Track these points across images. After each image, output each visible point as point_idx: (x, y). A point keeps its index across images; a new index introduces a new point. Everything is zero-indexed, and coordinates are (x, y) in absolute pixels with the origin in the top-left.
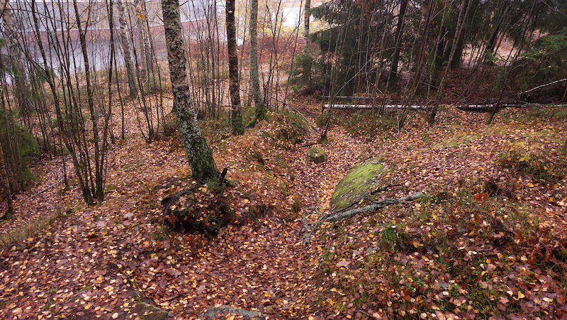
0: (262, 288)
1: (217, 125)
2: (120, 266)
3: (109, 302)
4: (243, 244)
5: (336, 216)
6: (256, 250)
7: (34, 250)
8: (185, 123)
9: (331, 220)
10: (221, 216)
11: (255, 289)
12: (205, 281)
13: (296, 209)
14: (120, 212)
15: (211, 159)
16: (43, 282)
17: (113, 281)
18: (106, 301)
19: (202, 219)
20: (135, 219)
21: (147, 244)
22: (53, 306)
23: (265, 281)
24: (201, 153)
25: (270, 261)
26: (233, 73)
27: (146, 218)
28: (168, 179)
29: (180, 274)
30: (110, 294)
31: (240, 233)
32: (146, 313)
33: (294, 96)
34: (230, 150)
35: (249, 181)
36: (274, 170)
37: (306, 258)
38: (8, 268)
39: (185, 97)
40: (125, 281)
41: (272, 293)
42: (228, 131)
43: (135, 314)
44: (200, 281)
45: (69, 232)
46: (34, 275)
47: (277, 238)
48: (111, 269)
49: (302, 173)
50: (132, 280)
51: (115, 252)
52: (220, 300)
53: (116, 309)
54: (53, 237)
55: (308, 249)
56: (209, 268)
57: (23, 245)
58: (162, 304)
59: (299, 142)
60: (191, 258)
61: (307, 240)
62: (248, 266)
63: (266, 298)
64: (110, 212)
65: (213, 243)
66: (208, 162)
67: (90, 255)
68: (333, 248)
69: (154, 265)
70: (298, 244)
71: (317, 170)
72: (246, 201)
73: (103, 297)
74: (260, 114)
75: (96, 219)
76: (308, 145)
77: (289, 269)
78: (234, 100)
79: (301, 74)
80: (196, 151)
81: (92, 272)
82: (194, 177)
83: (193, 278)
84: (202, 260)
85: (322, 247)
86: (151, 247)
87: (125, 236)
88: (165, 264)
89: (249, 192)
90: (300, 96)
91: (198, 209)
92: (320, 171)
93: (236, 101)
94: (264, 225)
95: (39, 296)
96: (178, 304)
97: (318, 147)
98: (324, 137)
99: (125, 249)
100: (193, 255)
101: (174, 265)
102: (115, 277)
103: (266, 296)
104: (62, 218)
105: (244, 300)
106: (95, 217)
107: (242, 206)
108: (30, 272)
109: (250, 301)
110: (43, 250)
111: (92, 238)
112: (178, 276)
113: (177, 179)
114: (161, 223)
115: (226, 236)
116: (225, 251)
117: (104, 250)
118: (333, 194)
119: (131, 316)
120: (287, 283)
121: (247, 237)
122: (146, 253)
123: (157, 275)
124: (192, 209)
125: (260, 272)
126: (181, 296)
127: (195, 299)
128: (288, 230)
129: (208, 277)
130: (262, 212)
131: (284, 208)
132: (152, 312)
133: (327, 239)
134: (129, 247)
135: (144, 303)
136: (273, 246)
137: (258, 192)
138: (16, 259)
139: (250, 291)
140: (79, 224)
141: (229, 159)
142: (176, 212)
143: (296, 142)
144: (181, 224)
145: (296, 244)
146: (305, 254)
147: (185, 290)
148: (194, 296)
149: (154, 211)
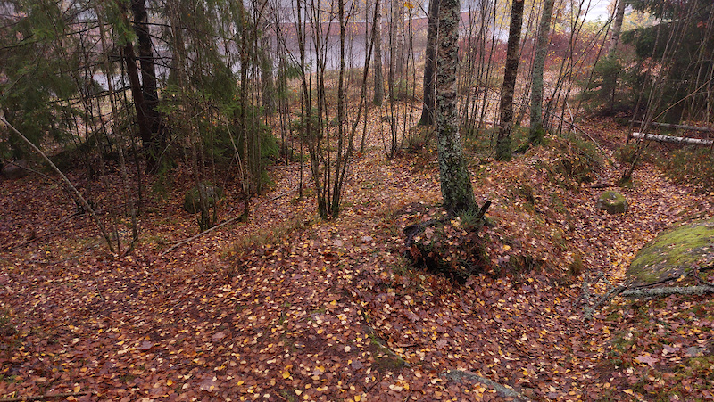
0: (519, 363)
1: (474, 146)
2: (355, 295)
3: (342, 332)
4: (497, 302)
5: (638, 291)
6: (513, 312)
7: (271, 258)
8: (445, 139)
9: (628, 295)
10: (473, 260)
11: (511, 361)
12: (446, 335)
13: (575, 271)
14: (358, 233)
15: (469, 187)
16: (277, 294)
17: (347, 310)
18: (339, 330)
19: (449, 259)
20: (373, 244)
21: (384, 275)
22: (286, 321)
23: (524, 355)
24: (458, 178)
25: (532, 331)
26: (509, 80)
27: (386, 246)
28: (413, 205)
29: (418, 319)
30: (343, 323)
31: (494, 286)
32: (380, 356)
33: (584, 117)
34: (490, 179)
35: (513, 223)
36: (546, 213)
37: (585, 339)
38: (246, 272)
39: (450, 106)
40: (359, 312)
41: (534, 373)
42: (489, 155)
43: (369, 353)
44: (441, 333)
45: (306, 246)
46: (269, 285)
47: (543, 304)
48: (346, 296)
49: (587, 223)
50: (366, 313)
51: (350, 277)
52: (464, 363)
53: (349, 342)
54: (290, 248)
55: (588, 328)
56: (452, 320)
57: (262, 252)
58: (395, 350)
59: (587, 180)
60: (432, 304)
61: (588, 316)
62: (502, 330)
63: (524, 377)
64: (348, 230)
65: (459, 292)
66: (464, 191)
67: (325, 275)
68: (630, 335)
69: (390, 302)
70: (574, 318)
71: (611, 222)
72: (507, 248)
73: (335, 324)
74: (536, 137)
75: (333, 236)
76: (601, 187)
77: (559, 348)
78: (504, 116)
79: (600, 87)
80: (453, 175)
81: (326, 294)
82: (446, 206)
83: (433, 328)
84: (444, 309)
85: (610, 330)
86: (388, 279)
87: (362, 261)
88: (402, 304)
89: (512, 237)
90: (593, 117)
91: (446, 247)
92: (614, 225)
93: (506, 116)
94: (527, 283)
95: (274, 308)
96: (413, 355)
97: (616, 191)
98: (626, 178)
99: (361, 276)
100: (435, 302)
101: (412, 308)
102: (349, 306)
103: (525, 374)
104: (301, 229)
105: (495, 372)
106: (333, 234)
107: (501, 253)
108: (266, 280)
109: (502, 375)
110: (280, 260)
111: (328, 256)
112: (416, 321)
113: (424, 206)
114: (402, 255)
115: (477, 286)
116: (474, 306)
117: (340, 272)
118: (632, 260)
119: (364, 354)
120: (556, 366)
121: (502, 294)
122: (383, 286)
123: (392, 315)
124: (439, 244)
125: (518, 342)
126: (417, 346)
127: (434, 353)
128: (560, 297)
129: (450, 330)
130: (526, 266)
131: (557, 266)
132: (386, 356)
133: (619, 320)
134: (365, 274)
135: (378, 343)
136: (537, 313)
137: (524, 239)
138: (254, 264)
139: (503, 363)
140: (316, 238)
141: (489, 188)
142: (420, 245)
143: (583, 180)
144: (426, 260)
145: (571, 318)
146: (584, 334)
147: (423, 340)
148: (432, 350)
149: (394, 238)
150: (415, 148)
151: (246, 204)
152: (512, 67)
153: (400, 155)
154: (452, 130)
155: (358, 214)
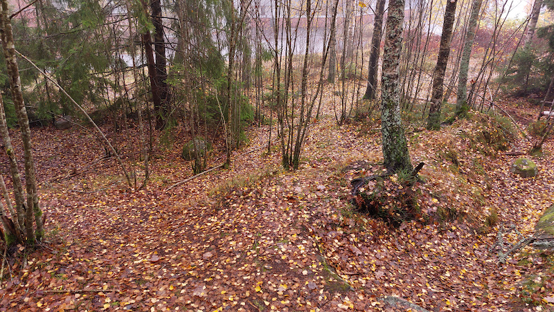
0: (443, 295)
1: (409, 117)
2: (311, 230)
3: (301, 259)
4: (425, 244)
5: (546, 243)
6: (438, 253)
7: (247, 198)
8: (387, 111)
9: (537, 246)
10: (407, 209)
11: (436, 293)
12: (383, 268)
13: (491, 222)
14: (314, 182)
15: (406, 150)
16: (252, 226)
17: (305, 242)
18: (299, 257)
19: (387, 207)
20: (326, 192)
21: (335, 217)
22: (258, 247)
23: (448, 289)
24: (398, 143)
25: (454, 270)
26: (441, 65)
27: (336, 194)
28: (359, 162)
29: (361, 253)
30: (302, 252)
31: (423, 231)
32: (331, 280)
33: (501, 97)
34: (421, 145)
35: (441, 181)
36: (468, 174)
37: (499, 279)
38: (228, 207)
39: (393, 85)
40: (315, 245)
41: (455, 303)
42: (421, 125)
43: (322, 277)
44: (379, 266)
45: (274, 190)
46: (245, 218)
47: (464, 248)
48: (304, 231)
49: (503, 184)
50: (320, 246)
51: (308, 216)
52: (398, 291)
53: (306, 267)
54: (262, 191)
55: (502, 270)
56: (388, 256)
57: (241, 192)
58: (342, 276)
59: (503, 149)
60: (372, 242)
61: (502, 260)
62: (429, 267)
63: (447, 306)
64: (306, 180)
65: (394, 234)
66: (402, 153)
67: (288, 214)
68: (540, 279)
69: (339, 238)
70: (490, 261)
71: (523, 184)
72: (435, 201)
73: (296, 252)
74: (461, 112)
75: (295, 184)
76: (514, 155)
77: (476, 285)
78: (435, 94)
79: (516, 73)
80: (393, 141)
81: (289, 229)
82: (386, 165)
83: (373, 261)
84: (382, 246)
85: (521, 273)
86: (338, 221)
87: (317, 205)
88: (348, 240)
89: (440, 192)
90: (509, 97)
91: (385, 197)
92: (526, 187)
93: (437, 95)
94: (451, 230)
95: (249, 236)
96: (357, 281)
97: (528, 159)
98: (537, 148)
99: (316, 216)
100: (375, 240)
101: (356, 244)
102: (307, 239)
103: (448, 304)
104: (270, 177)
105: (423, 300)
106: (294, 182)
107: (430, 204)
108: (243, 214)
109: (429, 303)
110: (254, 199)
111: (290, 199)
112: (359, 255)
113: (368, 164)
114: (349, 202)
115: (409, 230)
116: (406, 245)
117: (299, 212)
118: (541, 216)
119: (318, 278)
120: (474, 299)
121: (430, 238)
122: (334, 225)
123: (340, 248)
124: (379, 195)
125: (442, 277)
126: (360, 274)
127: (373, 281)
128: (478, 243)
129: (386, 263)
130: (451, 216)
131: (477, 218)
132: (336, 281)
133: (529, 265)
134: (319, 215)
135: (329, 270)
136: (459, 255)
137: (450, 194)
138: (235, 202)
139: (429, 294)
140: (281, 184)
141: (420, 152)
142: (364, 195)
143: (500, 148)
144: (368, 207)
145: (487, 261)
146: (498, 275)
147: (365, 270)
148: (372, 278)
149: (343, 188)
150: (360, 117)
151: (229, 156)
152: (444, 55)
153: (348, 122)
154: (394, 104)
155: (313, 167)
